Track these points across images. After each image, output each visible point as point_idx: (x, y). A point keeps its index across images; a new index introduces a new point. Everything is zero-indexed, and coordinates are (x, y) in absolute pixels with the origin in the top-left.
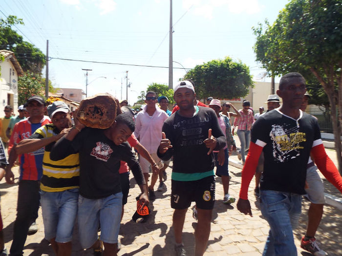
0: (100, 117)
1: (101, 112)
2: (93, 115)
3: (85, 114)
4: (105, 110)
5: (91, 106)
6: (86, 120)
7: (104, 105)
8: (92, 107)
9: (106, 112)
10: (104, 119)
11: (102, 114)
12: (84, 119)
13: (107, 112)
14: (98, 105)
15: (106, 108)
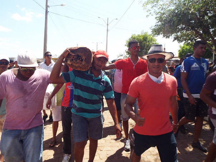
0: (80, 62)
1: (82, 58)
2: (76, 61)
3: (70, 60)
4: (84, 58)
6: (71, 64)
7: (83, 54)
10: (83, 64)
11: (82, 60)
12: (70, 64)
13: (85, 59)
14: (79, 54)
15: (84, 56)
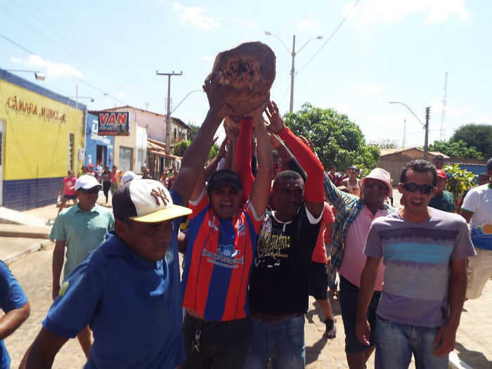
0: (249, 77)
1: (251, 69)
2: (239, 75)
3: (224, 74)
4: (256, 66)
5: (233, 60)
7: (255, 57)
8: (236, 62)
9: (258, 67)
10: (257, 80)
11: (252, 74)
13: (261, 68)
14: (244, 58)
15: (258, 62)
